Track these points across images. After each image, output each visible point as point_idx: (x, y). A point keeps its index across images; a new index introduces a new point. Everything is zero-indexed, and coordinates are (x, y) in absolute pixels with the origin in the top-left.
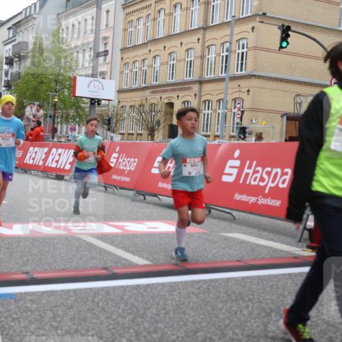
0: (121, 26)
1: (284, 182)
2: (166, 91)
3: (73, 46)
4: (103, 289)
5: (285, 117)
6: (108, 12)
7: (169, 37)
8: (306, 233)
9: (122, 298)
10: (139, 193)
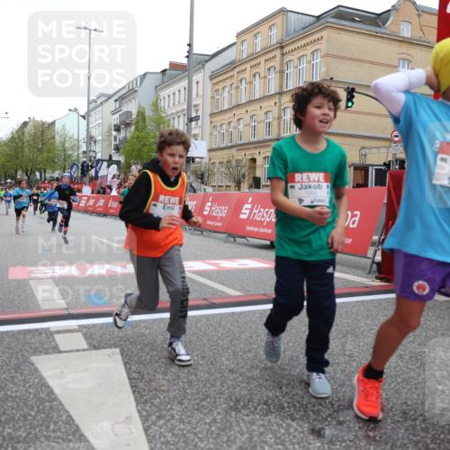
0: (209, 94)
1: (353, 223)
2: (248, 149)
3: (169, 113)
4: (204, 316)
5: (352, 168)
6: (198, 83)
7: (250, 102)
8: (375, 266)
9: (220, 324)
10: (230, 235)
